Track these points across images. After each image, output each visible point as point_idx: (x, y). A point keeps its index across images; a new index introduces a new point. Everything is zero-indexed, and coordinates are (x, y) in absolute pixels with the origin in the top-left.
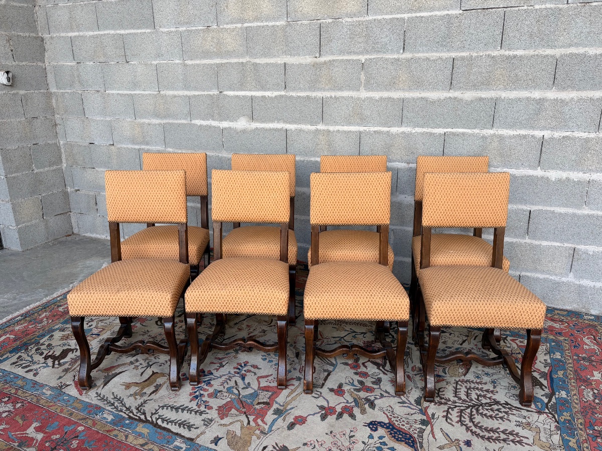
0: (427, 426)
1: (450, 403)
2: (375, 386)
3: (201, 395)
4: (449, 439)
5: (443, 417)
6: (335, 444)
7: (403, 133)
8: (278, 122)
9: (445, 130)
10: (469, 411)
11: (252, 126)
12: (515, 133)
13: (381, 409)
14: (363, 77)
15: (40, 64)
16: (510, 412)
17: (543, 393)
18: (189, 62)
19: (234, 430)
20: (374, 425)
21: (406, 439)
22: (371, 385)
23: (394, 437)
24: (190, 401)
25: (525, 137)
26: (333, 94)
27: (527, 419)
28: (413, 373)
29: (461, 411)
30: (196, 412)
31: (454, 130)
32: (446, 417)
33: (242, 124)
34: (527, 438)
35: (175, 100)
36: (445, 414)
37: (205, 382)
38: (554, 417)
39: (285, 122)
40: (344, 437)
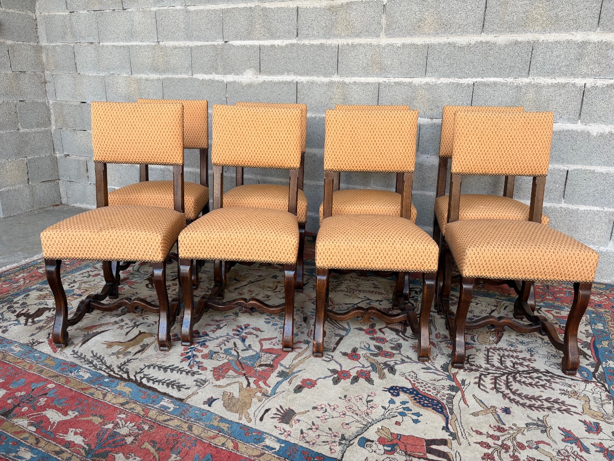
0: (457, 392)
1: (482, 370)
2: (394, 352)
3: (194, 356)
4: (483, 406)
5: (475, 383)
6: (350, 408)
7: (427, 84)
8: (288, 74)
9: (475, 80)
10: (504, 378)
11: (259, 79)
12: (554, 81)
13: (403, 375)
14: (384, 21)
15: (30, 13)
16: (552, 380)
17: (588, 362)
18: (192, 8)
19: (231, 392)
20: (395, 390)
21: (433, 405)
22: (390, 350)
23: (419, 402)
24: (181, 362)
25: (564, 86)
26: (350, 41)
27: (573, 387)
28: (437, 340)
29: (496, 378)
30: (187, 373)
31: (485, 80)
32: (479, 384)
33: (248, 77)
34: (575, 407)
35: (175, 52)
36: (477, 380)
37: (199, 343)
38: (604, 386)
39: (296, 74)
40: (360, 402)
